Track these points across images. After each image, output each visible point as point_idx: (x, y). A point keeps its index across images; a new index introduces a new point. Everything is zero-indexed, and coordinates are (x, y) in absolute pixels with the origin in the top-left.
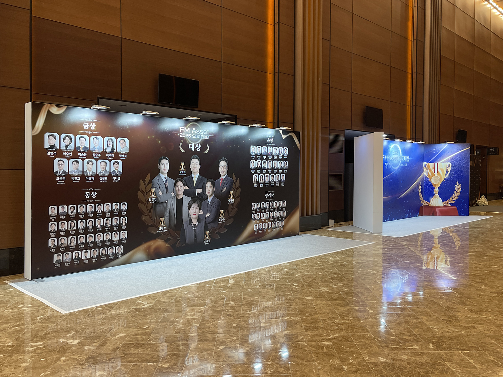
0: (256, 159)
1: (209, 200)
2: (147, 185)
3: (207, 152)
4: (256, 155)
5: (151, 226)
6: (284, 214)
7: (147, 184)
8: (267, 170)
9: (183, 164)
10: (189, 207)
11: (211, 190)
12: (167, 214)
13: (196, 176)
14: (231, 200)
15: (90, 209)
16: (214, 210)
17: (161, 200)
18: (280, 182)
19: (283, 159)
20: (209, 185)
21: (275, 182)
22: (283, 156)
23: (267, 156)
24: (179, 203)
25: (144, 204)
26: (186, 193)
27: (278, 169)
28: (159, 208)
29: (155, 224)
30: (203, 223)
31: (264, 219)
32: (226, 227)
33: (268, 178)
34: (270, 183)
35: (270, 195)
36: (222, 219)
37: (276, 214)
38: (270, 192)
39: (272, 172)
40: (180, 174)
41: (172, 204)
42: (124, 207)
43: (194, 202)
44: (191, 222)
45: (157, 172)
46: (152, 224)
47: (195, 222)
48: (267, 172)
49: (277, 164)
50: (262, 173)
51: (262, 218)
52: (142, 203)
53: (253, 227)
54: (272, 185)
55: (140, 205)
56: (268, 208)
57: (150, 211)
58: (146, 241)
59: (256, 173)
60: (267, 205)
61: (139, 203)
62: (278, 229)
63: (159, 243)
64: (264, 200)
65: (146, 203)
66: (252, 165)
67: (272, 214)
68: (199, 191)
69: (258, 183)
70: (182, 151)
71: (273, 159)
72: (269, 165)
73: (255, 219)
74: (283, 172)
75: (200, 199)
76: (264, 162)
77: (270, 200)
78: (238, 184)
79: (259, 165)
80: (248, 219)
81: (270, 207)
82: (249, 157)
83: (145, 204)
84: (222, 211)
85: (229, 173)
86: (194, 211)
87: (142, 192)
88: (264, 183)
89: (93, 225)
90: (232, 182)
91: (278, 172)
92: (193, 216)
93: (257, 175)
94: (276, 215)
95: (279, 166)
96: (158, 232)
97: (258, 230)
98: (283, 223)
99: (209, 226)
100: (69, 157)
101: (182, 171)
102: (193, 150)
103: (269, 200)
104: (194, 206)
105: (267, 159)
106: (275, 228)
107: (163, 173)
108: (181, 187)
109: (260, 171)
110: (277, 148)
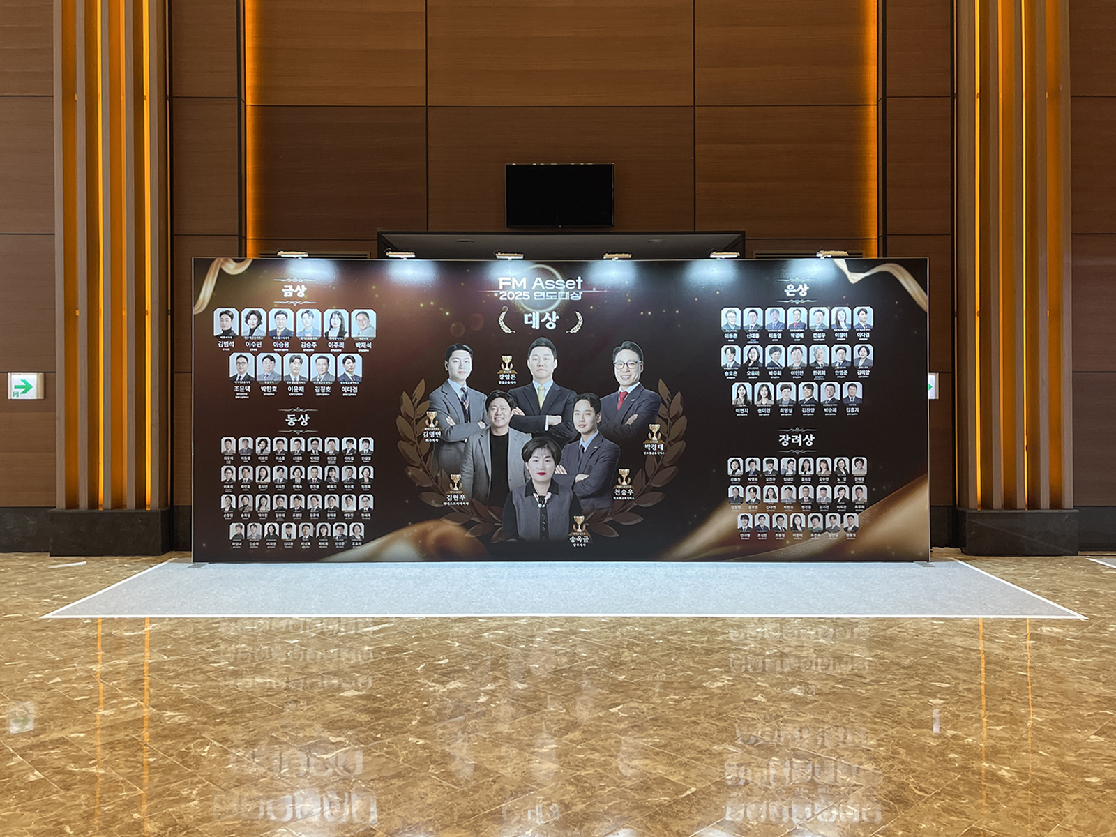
0: (742, 342)
1: (585, 442)
2: (419, 404)
3: (575, 330)
5: (428, 489)
6: (862, 494)
7: (417, 402)
9: (508, 359)
10: (527, 456)
11: (588, 420)
12: (468, 468)
13: (543, 386)
14: (655, 445)
15: (296, 446)
16: (599, 468)
17: (453, 437)
18: (842, 404)
19: (852, 341)
20: (583, 406)
21: (819, 406)
22: (852, 332)
23: (786, 333)
24: (499, 446)
25: (411, 443)
26: (515, 423)
27: (830, 369)
28: (447, 454)
29: (439, 487)
30: (567, 497)
31: (775, 504)
32: (637, 510)
33: (791, 394)
34: (797, 405)
35: (798, 439)
36: (624, 489)
37: (823, 493)
38: (797, 429)
39: (808, 378)
40: (500, 382)
41: (481, 449)
42: (367, 446)
43: (541, 446)
44: (530, 489)
45: (441, 377)
46: (430, 485)
47: (542, 490)
48: (787, 377)
49: (826, 355)
50: (764, 378)
51: (765, 501)
52: (408, 440)
53: (731, 520)
54: (808, 411)
55: (402, 445)
56: (790, 473)
57: (425, 459)
58: (417, 520)
59: (742, 379)
60: (787, 466)
61: (401, 441)
63: (449, 527)
64: (776, 451)
65: (417, 441)
66: (729, 358)
67: (805, 493)
68: (553, 420)
69: (751, 406)
70: (506, 330)
71: (808, 342)
72: (792, 357)
73: (740, 500)
75: (556, 440)
76: (775, 349)
77: (797, 452)
78: (677, 405)
79: (755, 358)
80: (719, 500)
81: (801, 473)
83: (415, 442)
84: (625, 472)
85: (646, 379)
86: (541, 466)
87: (407, 418)
88: (775, 407)
89: (303, 477)
90: (656, 403)
92: (536, 478)
93: (748, 385)
94: (824, 496)
95: (837, 359)
96: (445, 503)
97: (755, 530)
98: (855, 520)
99: (586, 505)
100: (256, 350)
101: (507, 374)
102: (536, 326)
103: (794, 452)
104: (541, 454)
105: (786, 341)
106: (821, 532)
107: (455, 379)
108: (503, 411)
110: (825, 310)
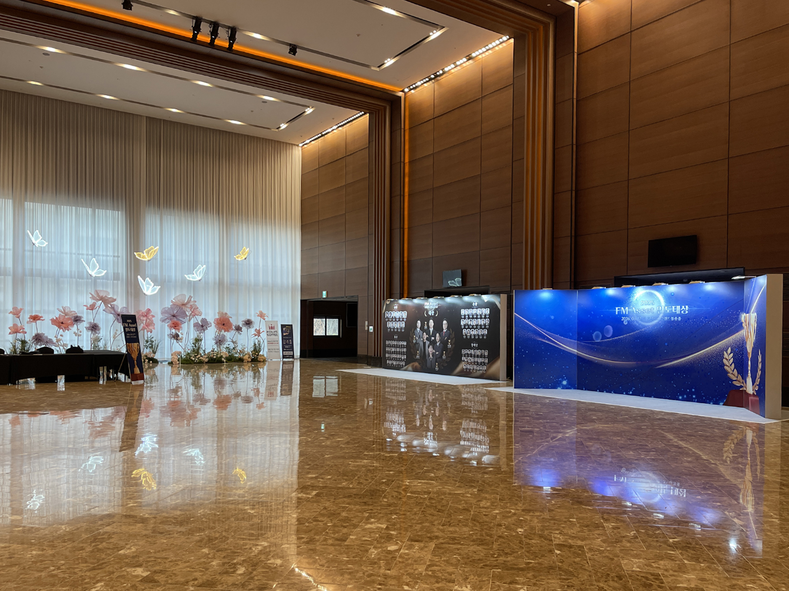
0: (465, 318)
1: (438, 344)
3: (437, 315)
4: (465, 316)
6: (487, 361)
8: (473, 326)
10: (429, 347)
11: (439, 338)
12: (420, 350)
13: (431, 329)
16: (440, 351)
17: (417, 342)
18: (483, 335)
19: (485, 318)
20: (438, 335)
21: (478, 335)
22: (485, 315)
23: (473, 316)
26: (427, 339)
27: (481, 325)
28: (417, 346)
29: (416, 354)
30: (435, 358)
31: (471, 362)
32: (447, 362)
33: (474, 332)
34: (475, 335)
35: (475, 345)
37: (480, 360)
39: (477, 328)
42: (405, 343)
46: (414, 354)
47: (431, 356)
48: (473, 328)
49: (481, 322)
50: (469, 328)
53: (462, 366)
54: (477, 337)
56: (473, 354)
57: (413, 347)
58: (412, 362)
59: (465, 328)
60: (472, 352)
62: (481, 372)
63: (416, 364)
64: (471, 348)
66: (463, 323)
68: (433, 338)
69: (466, 335)
70: (426, 316)
71: (477, 318)
72: (474, 322)
73: (464, 361)
74: (485, 328)
75: (433, 343)
76: (471, 320)
78: (453, 335)
79: (467, 323)
80: (460, 361)
81: (475, 354)
82: (459, 317)
85: (448, 328)
86: (430, 350)
88: (471, 336)
89: (397, 350)
90: (450, 334)
91: (481, 328)
92: (430, 353)
95: (482, 323)
96: (416, 358)
97: (467, 369)
98: (485, 368)
99: (438, 360)
100: (391, 321)
103: (474, 348)
104: (431, 346)
105: (473, 318)
106: (479, 371)
107: (418, 328)
108: (425, 336)
109: (468, 327)
110: (480, 309)
